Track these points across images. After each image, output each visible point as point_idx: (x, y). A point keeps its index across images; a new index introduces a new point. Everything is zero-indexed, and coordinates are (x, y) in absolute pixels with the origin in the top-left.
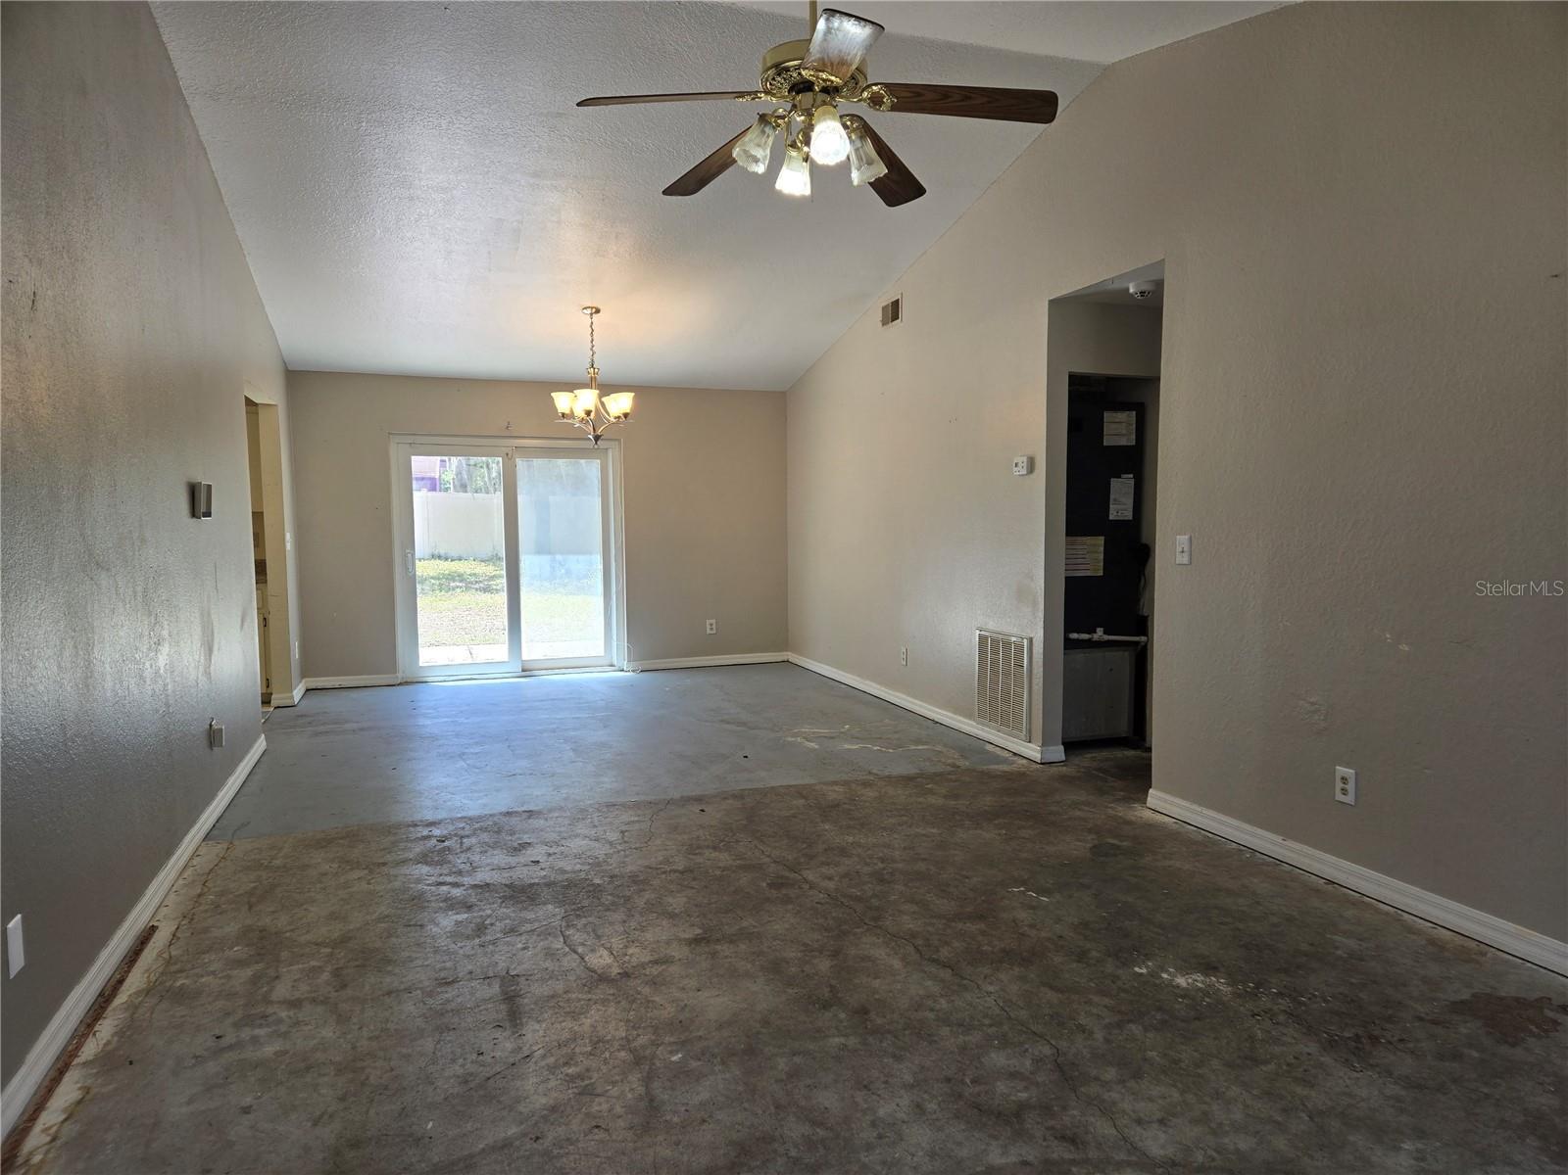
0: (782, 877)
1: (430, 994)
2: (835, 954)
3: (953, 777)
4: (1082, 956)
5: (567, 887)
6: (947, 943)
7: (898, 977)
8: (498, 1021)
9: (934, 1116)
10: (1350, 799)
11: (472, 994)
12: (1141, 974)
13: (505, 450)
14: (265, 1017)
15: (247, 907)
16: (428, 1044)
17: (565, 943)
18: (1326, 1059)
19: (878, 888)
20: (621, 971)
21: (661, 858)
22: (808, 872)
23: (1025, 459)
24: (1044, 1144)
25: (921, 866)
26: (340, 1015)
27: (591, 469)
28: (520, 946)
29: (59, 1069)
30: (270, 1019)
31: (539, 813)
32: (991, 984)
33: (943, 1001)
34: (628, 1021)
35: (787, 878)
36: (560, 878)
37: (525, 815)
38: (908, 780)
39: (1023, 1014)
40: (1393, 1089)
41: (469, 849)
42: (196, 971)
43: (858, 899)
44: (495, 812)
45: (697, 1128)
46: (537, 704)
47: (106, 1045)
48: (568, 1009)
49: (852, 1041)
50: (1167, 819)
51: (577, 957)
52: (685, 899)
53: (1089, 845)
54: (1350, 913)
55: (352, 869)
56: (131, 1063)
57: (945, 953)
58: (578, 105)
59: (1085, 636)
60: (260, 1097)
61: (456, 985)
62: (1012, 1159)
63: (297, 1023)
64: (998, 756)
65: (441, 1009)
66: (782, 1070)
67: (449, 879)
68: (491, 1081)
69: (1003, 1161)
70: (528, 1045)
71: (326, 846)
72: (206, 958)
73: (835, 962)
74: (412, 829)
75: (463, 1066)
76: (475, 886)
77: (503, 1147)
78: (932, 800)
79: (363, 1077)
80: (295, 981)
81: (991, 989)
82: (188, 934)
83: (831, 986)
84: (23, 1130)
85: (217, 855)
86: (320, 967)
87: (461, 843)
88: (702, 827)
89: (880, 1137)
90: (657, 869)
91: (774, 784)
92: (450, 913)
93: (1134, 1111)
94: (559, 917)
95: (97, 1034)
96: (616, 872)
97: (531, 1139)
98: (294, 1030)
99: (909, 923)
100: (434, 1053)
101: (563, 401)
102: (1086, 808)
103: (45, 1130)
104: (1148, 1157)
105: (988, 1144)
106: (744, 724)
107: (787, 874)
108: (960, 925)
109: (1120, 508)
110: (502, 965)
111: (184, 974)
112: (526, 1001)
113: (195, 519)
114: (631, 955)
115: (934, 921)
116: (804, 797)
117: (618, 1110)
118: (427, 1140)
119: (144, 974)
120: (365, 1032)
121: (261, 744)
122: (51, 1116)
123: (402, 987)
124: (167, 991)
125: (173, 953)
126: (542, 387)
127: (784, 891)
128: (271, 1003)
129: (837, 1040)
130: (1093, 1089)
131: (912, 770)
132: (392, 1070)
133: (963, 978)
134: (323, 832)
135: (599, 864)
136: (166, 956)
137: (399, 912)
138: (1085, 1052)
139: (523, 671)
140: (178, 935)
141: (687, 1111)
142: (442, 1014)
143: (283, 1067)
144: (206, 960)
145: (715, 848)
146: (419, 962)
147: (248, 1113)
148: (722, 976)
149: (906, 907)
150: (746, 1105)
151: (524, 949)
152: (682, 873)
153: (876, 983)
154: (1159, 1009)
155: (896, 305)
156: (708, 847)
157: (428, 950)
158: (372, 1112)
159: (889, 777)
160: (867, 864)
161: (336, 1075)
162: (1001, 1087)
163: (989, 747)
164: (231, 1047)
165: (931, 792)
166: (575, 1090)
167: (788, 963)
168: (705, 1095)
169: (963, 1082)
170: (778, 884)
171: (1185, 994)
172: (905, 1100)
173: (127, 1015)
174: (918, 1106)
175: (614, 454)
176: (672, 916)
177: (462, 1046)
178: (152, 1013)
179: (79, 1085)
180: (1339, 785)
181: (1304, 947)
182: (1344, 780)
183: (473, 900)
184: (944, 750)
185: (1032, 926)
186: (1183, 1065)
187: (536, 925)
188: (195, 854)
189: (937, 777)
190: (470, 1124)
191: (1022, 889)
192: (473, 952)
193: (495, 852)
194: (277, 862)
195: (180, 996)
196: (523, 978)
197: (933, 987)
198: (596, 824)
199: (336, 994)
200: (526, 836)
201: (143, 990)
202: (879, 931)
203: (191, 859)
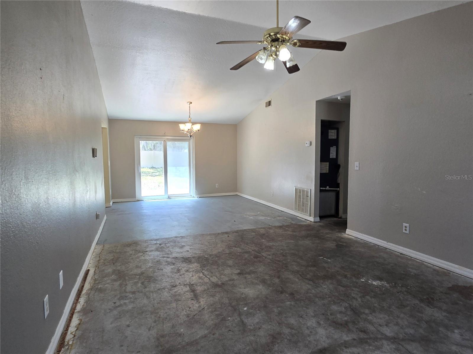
0: (256, 255)
1: (171, 290)
2: (279, 277)
3: (292, 226)
4: (346, 276)
5: (198, 258)
6: (308, 274)
7: (298, 284)
8: (192, 298)
9: (323, 326)
10: (407, 232)
11: (182, 290)
12: (363, 281)
13: (164, 140)
14: (126, 297)
15: (113, 264)
16: (174, 305)
17: (203, 274)
18: (422, 305)
19: (284, 258)
20: (221, 283)
21: (221, 250)
22: (263, 253)
23: (309, 142)
24: (357, 333)
25: (293, 251)
26: (147, 296)
27: (186, 144)
28: (191, 275)
29: (72, 314)
30: (128, 297)
31: (184, 237)
32: (324, 285)
33: (313, 290)
34: (228, 298)
35: (258, 255)
36: (196, 255)
37: (181, 238)
38: (280, 227)
39: (336, 294)
40: (444, 314)
41: (168, 247)
42: (103, 283)
43: (279, 261)
44: (172, 236)
45: (258, 331)
46: (174, 206)
47: (83, 306)
48: (210, 294)
49: (293, 303)
50: (352, 237)
51: (207, 278)
52: (232, 262)
53: (335, 245)
54: (410, 262)
55: (138, 253)
56: (92, 311)
57: (308, 276)
58: (217, 44)
59: (324, 189)
60: (131, 322)
61: (177, 287)
62: (350, 338)
63: (136, 299)
64: (302, 220)
65: (175, 294)
66: (276, 312)
67: (165, 256)
68: (195, 316)
69: (348, 339)
70: (202, 305)
71: (129, 246)
72: (105, 279)
73: (279, 280)
74: (151, 241)
75: (186, 312)
76: (173, 258)
77: (205, 337)
78: (289, 233)
79: (159, 315)
80: (132, 286)
81: (325, 287)
82: (98, 272)
83: (281, 287)
84: (65, 333)
85: (101, 249)
86: (138, 282)
87: (166, 245)
88: (230, 241)
89: (311, 332)
90: (222, 253)
91: (245, 228)
92: (169, 266)
93: (378, 322)
94: (199, 267)
95: (80, 302)
96: (211, 254)
97: (212, 334)
98: (136, 301)
99: (296, 268)
100: (177, 308)
101: (182, 127)
102: (330, 234)
103: (71, 333)
104: (387, 336)
105: (342, 334)
106: (231, 212)
107: (257, 254)
108: (309, 268)
109: (333, 155)
110: (188, 281)
111: (100, 284)
112: (198, 292)
113: (93, 158)
114: (223, 278)
115: (302, 267)
116: (254, 232)
117: (234, 325)
118: (183, 335)
119: (89, 284)
120: (155, 302)
121: (105, 218)
122: (72, 329)
123: (162, 288)
124: (97, 289)
125: (96, 278)
126: (176, 123)
127: (258, 259)
128: (127, 292)
129: (288, 303)
130: (364, 316)
131: (281, 225)
132: (166, 313)
133: (317, 284)
134: (128, 242)
135: (205, 251)
136: (94, 278)
137: (155, 265)
138: (357, 305)
139: (168, 197)
140: (96, 272)
141: (254, 325)
142: (175, 296)
143: (135, 312)
144: (106, 280)
145: (235, 247)
146: (164, 280)
147: (129, 327)
148: (250, 284)
149: (293, 263)
150: (270, 323)
151: (192, 276)
152: (229, 254)
153: (293, 286)
154: (372, 291)
155: (270, 102)
156: (233, 246)
157: (166, 276)
158: (164, 326)
159: (275, 226)
160: (278, 251)
161: (151, 314)
162: (339, 316)
163: (298, 218)
164: (119, 306)
165: (287, 230)
166: (220, 319)
167: (267, 280)
168: (257, 320)
169: (327, 315)
170: (256, 257)
171: (377, 287)
172: (314, 320)
173: (87, 296)
174: (318, 322)
175: (192, 141)
176: (230, 266)
177: (184, 306)
178: (94, 296)
179: (78, 319)
180: (404, 228)
181: (403, 272)
182: (406, 227)
183: (174, 262)
184: (287, 219)
185: (329, 268)
186: (385, 308)
187: (194, 269)
188: (95, 249)
189: (287, 226)
190: (193, 330)
191: (322, 257)
192: (179, 277)
193: (176, 248)
194: (118, 251)
195: (100, 290)
196: (195, 285)
197: (310, 287)
198: (201, 240)
199: (144, 290)
200: (183, 243)
201: (90, 289)
202: (289, 270)
203: (94, 250)
